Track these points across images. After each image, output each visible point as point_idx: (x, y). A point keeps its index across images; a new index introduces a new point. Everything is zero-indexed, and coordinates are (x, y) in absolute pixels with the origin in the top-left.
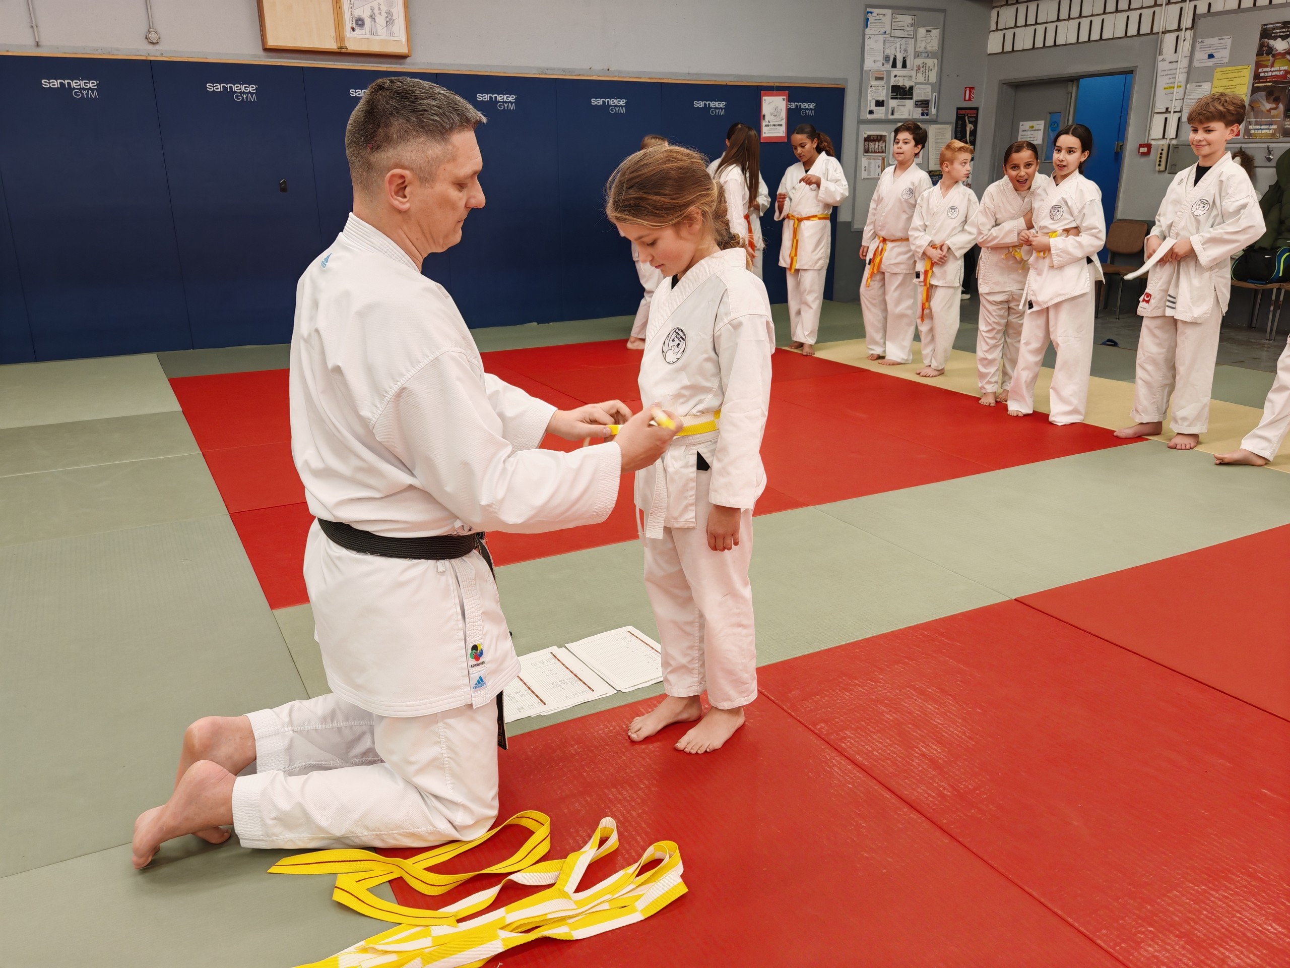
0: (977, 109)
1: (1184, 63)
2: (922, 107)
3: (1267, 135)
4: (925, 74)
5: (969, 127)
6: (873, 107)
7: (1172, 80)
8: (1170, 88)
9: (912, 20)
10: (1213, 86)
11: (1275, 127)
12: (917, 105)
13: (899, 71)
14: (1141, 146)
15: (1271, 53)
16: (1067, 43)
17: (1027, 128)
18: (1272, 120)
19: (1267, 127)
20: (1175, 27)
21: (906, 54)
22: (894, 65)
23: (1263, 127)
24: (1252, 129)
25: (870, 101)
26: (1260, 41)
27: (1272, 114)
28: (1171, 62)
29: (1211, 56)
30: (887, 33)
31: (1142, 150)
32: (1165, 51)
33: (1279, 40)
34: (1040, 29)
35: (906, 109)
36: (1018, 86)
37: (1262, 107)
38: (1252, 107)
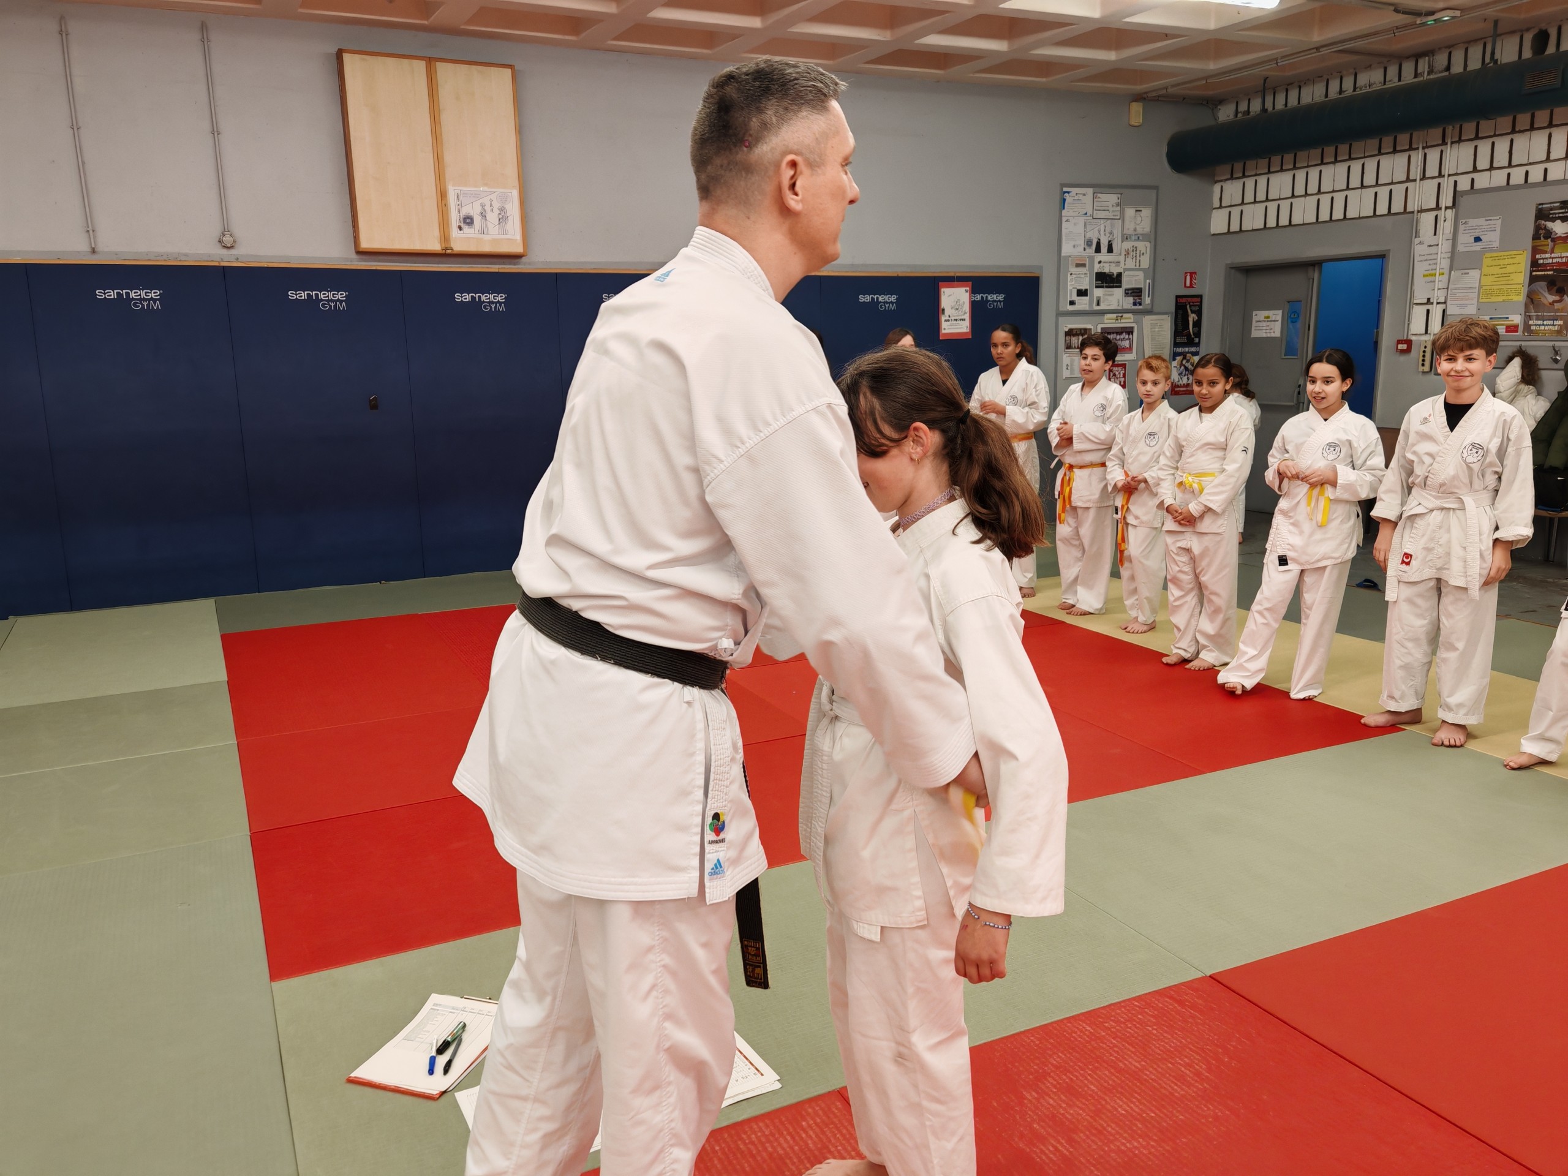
0: (1201, 297)
1: (1445, 247)
2: (1133, 296)
3: (1552, 332)
4: (1136, 259)
5: (1192, 317)
6: (1075, 297)
7: (1434, 267)
8: (1431, 275)
9: (1118, 199)
10: (1483, 274)
11: (1560, 322)
12: (1127, 293)
13: (1103, 256)
14: (1399, 342)
15: (1550, 237)
16: (1305, 222)
17: (1262, 319)
18: (1557, 314)
19: (1551, 322)
20: (1434, 205)
21: (1111, 237)
22: (1098, 250)
23: (1545, 322)
24: (1533, 325)
25: (1071, 291)
26: (1536, 221)
27: (1556, 307)
28: (1430, 246)
29: (1478, 239)
30: (1088, 215)
31: (1400, 347)
32: (1421, 233)
33: (1558, 222)
34: (1272, 207)
35: (1114, 298)
36: (1249, 271)
37: (1543, 300)
38: (1532, 299)
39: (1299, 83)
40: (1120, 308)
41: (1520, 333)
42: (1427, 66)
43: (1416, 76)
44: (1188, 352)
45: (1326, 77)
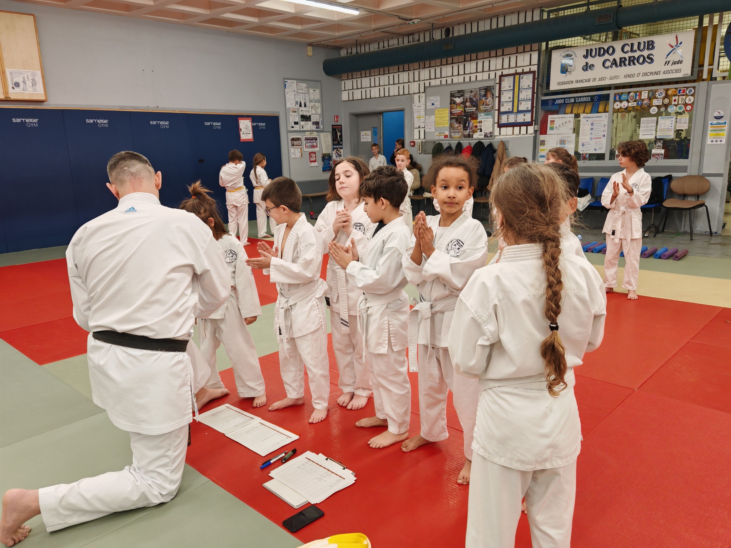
1: (423, 107)
2: (316, 125)
3: (458, 137)
4: (315, 110)
5: (339, 134)
7: (420, 114)
8: (419, 117)
9: (307, 85)
10: (436, 117)
11: (460, 134)
12: (314, 124)
13: (303, 108)
14: (411, 142)
15: (455, 103)
16: (376, 97)
17: (364, 134)
18: (459, 131)
19: (458, 134)
20: (418, 91)
21: (305, 100)
22: (301, 106)
23: (456, 134)
24: (453, 135)
25: (292, 122)
26: (450, 97)
27: (459, 129)
28: (418, 107)
29: (433, 104)
30: (295, 91)
31: (411, 144)
32: (415, 102)
33: (457, 98)
34: (364, 91)
35: (309, 126)
36: (358, 115)
37: (455, 126)
38: (451, 126)
39: (369, 42)
40: (311, 129)
41: (448, 138)
42: (412, 39)
43: (408, 43)
44: (338, 148)
45: (378, 41)
